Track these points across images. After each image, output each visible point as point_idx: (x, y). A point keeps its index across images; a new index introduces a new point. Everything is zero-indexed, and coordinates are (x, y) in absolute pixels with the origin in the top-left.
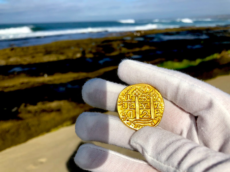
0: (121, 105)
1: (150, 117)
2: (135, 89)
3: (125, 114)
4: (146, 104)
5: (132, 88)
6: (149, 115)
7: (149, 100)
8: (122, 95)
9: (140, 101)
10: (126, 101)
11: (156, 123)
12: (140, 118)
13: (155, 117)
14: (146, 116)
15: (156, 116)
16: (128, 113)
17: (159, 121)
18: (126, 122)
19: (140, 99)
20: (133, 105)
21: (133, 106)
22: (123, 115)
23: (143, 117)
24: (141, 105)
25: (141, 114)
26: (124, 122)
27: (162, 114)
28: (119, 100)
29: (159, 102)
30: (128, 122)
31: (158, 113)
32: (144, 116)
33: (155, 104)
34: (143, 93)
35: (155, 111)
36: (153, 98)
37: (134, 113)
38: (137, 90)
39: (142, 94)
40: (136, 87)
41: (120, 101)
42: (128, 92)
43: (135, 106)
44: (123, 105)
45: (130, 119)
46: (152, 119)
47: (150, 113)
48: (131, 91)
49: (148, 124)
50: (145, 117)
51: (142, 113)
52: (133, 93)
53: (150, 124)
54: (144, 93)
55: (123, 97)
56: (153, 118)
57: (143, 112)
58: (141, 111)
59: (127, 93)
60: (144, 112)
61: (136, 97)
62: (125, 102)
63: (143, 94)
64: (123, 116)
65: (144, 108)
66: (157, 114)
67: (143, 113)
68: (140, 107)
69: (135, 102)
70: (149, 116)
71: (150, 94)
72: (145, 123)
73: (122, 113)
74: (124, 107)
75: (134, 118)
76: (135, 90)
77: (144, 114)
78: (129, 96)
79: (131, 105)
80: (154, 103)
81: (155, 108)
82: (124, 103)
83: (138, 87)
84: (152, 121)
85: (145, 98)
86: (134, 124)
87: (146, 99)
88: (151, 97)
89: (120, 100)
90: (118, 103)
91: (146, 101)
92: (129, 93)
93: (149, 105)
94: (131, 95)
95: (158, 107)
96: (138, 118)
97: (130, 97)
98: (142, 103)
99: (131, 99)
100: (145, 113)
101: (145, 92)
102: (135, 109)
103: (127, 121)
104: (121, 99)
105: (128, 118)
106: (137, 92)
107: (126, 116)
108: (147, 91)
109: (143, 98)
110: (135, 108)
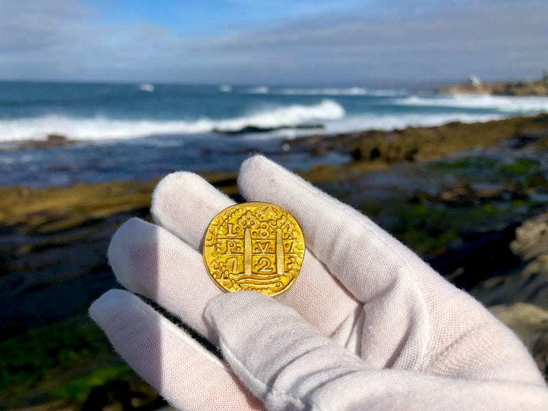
0: (213, 247)
1: (274, 271)
2: (244, 211)
3: (221, 265)
4: (267, 245)
5: (238, 210)
6: (273, 266)
7: (273, 236)
8: (216, 224)
9: (254, 237)
10: (224, 236)
11: (285, 285)
12: (253, 273)
13: (286, 272)
14: (267, 269)
15: (288, 269)
16: (226, 262)
17: (293, 278)
18: (221, 281)
19: (254, 232)
20: (238, 245)
21: (239, 249)
22: (217, 267)
23: (259, 271)
24: (257, 246)
25: (256, 265)
26: (218, 280)
27: (301, 265)
28: (209, 235)
29: (294, 241)
30: (226, 280)
31: (291, 263)
32: (261, 269)
33: (286, 245)
34: (261, 222)
35: (285, 259)
36: (282, 232)
37: (240, 262)
38: (249, 215)
39: (259, 223)
40: (248, 208)
41: (210, 238)
42: (230, 218)
43: (242, 248)
44: (218, 245)
45: (231, 276)
46: (279, 276)
47: (276, 263)
48: (235, 217)
49: (270, 286)
50: (263, 270)
51: (257, 263)
52: (241, 221)
53: (274, 285)
54: (263, 221)
55: (219, 229)
56: (280, 273)
57: (259, 261)
58: (257, 258)
59: (227, 221)
60: (263, 259)
61: (247, 229)
62: (221, 239)
63: (262, 224)
64: (216, 269)
65: (263, 251)
66: (288, 264)
67: (260, 262)
68: (254, 251)
69: (243, 239)
70: (272, 269)
71: (275, 224)
72: (262, 284)
73: (214, 263)
74: (219, 250)
75: (240, 273)
76: (245, 214)
77: (263, 265)
78: (230, 226)
79: (235, 246)
80: (285, 243)
81: (285, 253)
82: (219, 241)
83: (253, 209)
84: (278, 279)
85: (265, 231)
86: (239, 286)
87: (268, 234)
88: (278, 230)
89: (211, 235)
90: (206, 242)
91: (267, 239)
92: (230, 222)
93: (273, 247)
94: (235, 226)
95: (292, 251)
96: (248, 273)
97: (234, 229)
98: (258, 241)
99: (235, 234)
100: (265, 263)
101: (265, 219)
102: (243, 254)
103: (225, 278)
104: (213, 234)
105: (226, 273)
106: (249, 219)
107: (224, 269)
108: (270, 217)
109: (262, 231)
110: (242, 251)
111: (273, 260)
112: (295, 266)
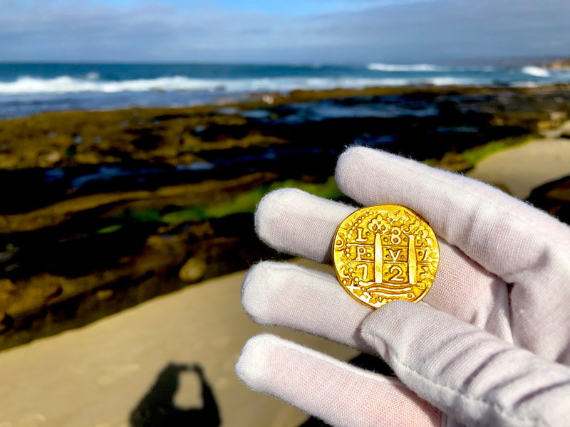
0: (343, 251)
1: (406, 280)
2: (375, 215)
3: (351, 270)
4: (399, 252)
5: (368, 213)
6: (404, 275)
7: (406, 243)
8: (346, 227)
9: (384, 243)
10: (354, 241)
11: (418, 295)
12: (383, 281)
13: (418, 282)
14: (398, 278)
15: (420, 279)
16: (356, 268)
17: (426, 289)
18: (351, 288)
19: (385, 238)
20: (368, 251)
21: (368, 255)
22: (346, 272)
23: (390, 279)
24: (387, 253)
25: (387, 273)
26: (348, 287)
28: (338, 238)
29: (427, 248)
30: (356, 288)
31: (424, 273)
32: (392, 278)
33: (419, 253)
34: (392, 227)
35: (417, 269)
36: (415, 238)
37: (371, 270)
38: (380, 219)
39: (390, 228)
40: (379, 212)
41: (339, 242)
42: (360, 221)
43: (373, 254)
44: (348, 250)
45: (361, 284)
46: (411, 286)
47: (408, 272)
48: (365, 221)
49: (401, 295)
50: (394, 279)
51: (387, 271)
52: (371, 226)
53: (406, 295)
54: (395, 227)
55: (348, 233)
56: (412, 281)
57: (390, 269)
58: (387, 266)
59: (356, 225)
60: (394, 268)
61: (378, 235)
62: (351, 243)
63: (394, 229)
64: (346, 275)
65: (395, 259)
66: (421, 273)
67: (392, 270)
68: (385, 258)
69: (374, 244)
70: (404, 278)
71: (408, 229)
72: (394, 293)
73: (344, 268)
74: (348, 255)
75: (371, 281)
76: (376, 218)
77: (394, 273)
78: (360, 230)
79: (365, 252)
80: (418, 251)
81: (417, 262)
82: (348, 245)
83: (383, 212)
84: (409, 289)
85: (397, 236)
86: (370, 294)
87: (399, 241)
88: (410, 236)
89: (340, 239)
90: (336, 247)
91: (398, 245)
92: (360, 226)
93: (406, 254)
94: (366, 230)
95: (425, 259)
96: (379, 280)
97: (364, 233)
98: (389, 247)
99: (365, 239)
100: (396, 272)
101: (397, 224)
102: (373, 261)
103: (355, 285)
104: (342, 238)
105: (357, 280)
106: (379, 223)
107: (353, 275)
108: (402, 222)
109: (393, 236)
110: (372, 258)
111: (405, 269)
112: (428, 275)
